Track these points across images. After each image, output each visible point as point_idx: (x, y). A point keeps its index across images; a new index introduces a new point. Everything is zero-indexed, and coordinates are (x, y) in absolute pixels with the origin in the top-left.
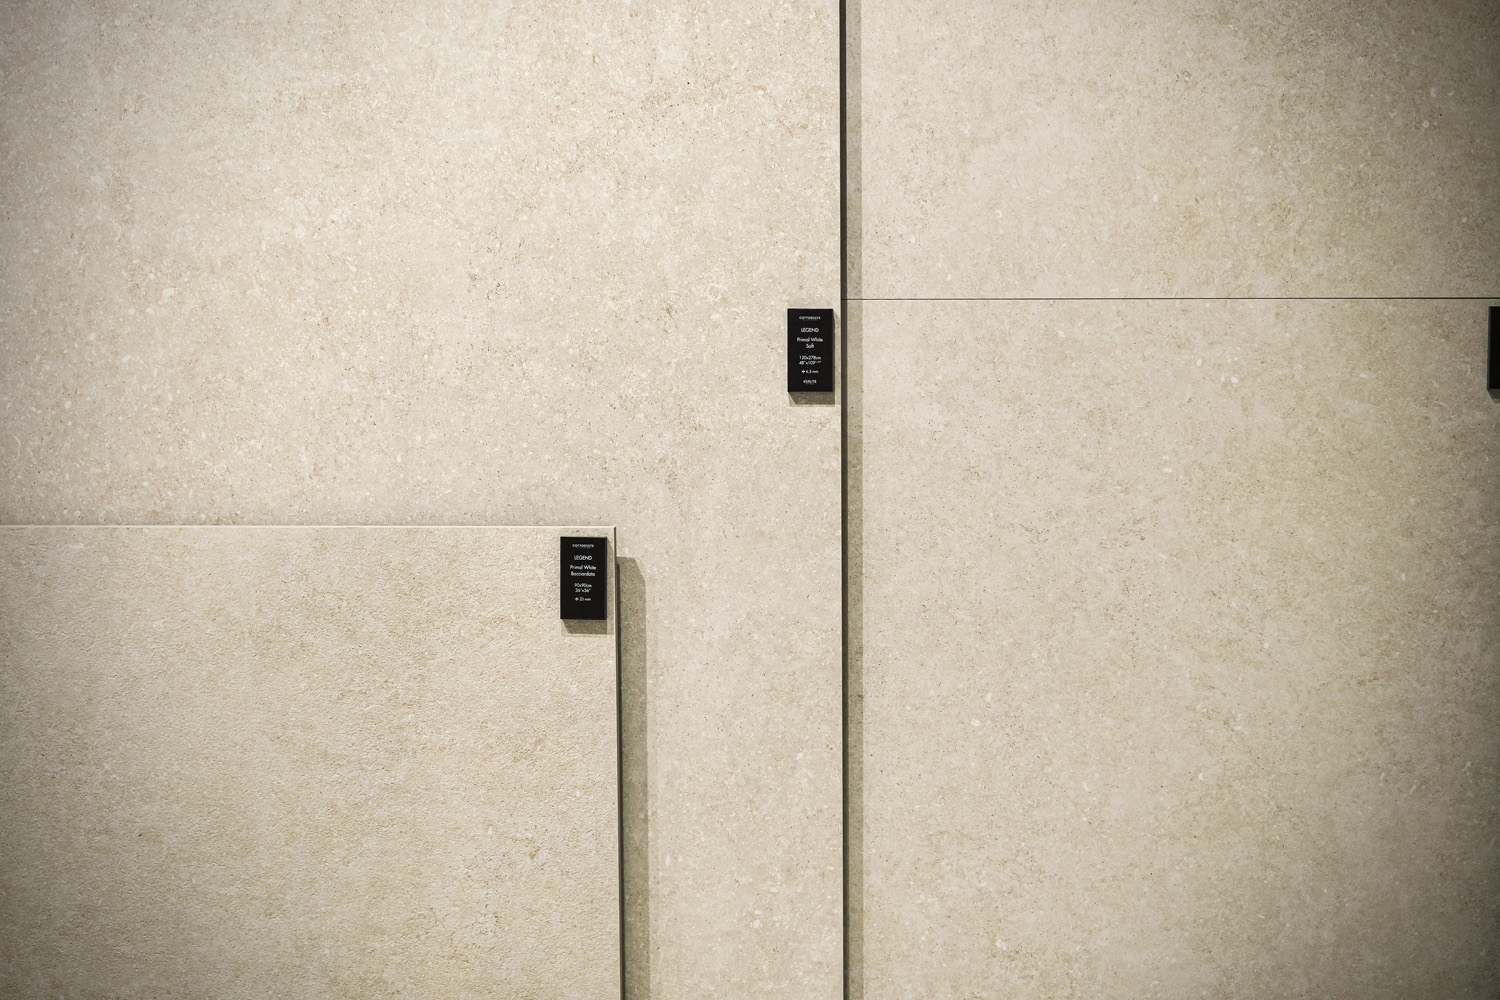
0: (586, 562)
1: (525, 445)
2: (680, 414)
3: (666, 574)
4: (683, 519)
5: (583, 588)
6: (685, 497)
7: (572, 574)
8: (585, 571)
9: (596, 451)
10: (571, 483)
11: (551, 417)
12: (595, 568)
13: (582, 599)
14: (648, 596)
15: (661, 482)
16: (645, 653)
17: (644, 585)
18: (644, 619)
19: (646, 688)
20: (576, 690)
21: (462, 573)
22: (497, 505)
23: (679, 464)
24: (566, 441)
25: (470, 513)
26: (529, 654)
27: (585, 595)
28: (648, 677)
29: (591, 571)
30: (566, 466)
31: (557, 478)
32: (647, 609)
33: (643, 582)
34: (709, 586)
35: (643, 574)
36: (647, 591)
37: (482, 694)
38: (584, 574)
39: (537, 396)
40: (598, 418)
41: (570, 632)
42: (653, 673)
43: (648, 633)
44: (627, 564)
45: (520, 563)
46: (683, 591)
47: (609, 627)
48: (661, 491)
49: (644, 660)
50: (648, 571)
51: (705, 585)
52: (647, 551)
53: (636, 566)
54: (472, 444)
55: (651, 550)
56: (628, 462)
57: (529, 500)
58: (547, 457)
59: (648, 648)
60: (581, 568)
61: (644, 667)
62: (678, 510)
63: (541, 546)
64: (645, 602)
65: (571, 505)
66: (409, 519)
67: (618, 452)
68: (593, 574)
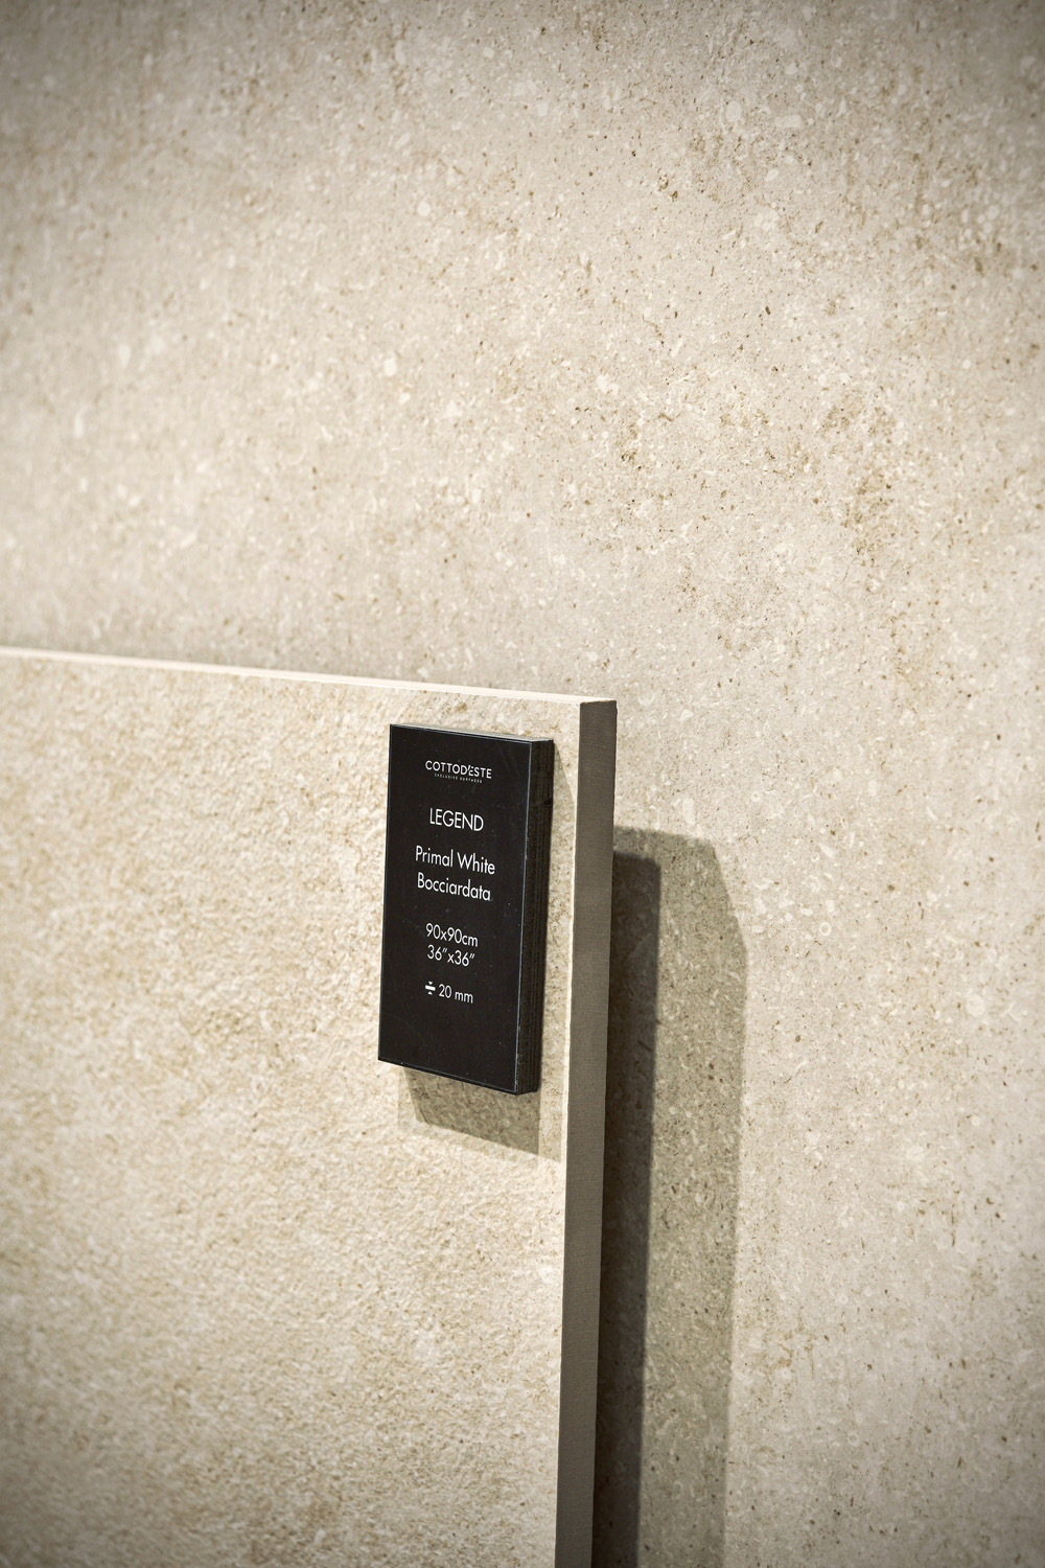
0: (462, 841)
1: (390, 367)
2: (919, 201)
3: (825, 931)
4: (904, 691)
5: (452, 946)
6: (918, 586)
7: (422, 882)
8: (459, 875)
9: (603, 383)
10: (518, 517)
11: (471, 250)
12: (489, 868)
13: (445, 991)
14: (754, 1013)
15: (826, 518)
16: (730, 1256)
17: (742, 967)
18: (732, 1107)
19: (726, 1401)
20: (433, 1353)
21: (143, 829)
22: (305, 597)
23: (901, 434)
24: (514, 343)
25: (238, 622)
26: (304, 1173)
27: (456, 978)
28: (738, 1356)
29: (479, 879)
30: (508, 447)
31: (476, 498)
32: (749, 1067)
33: (739, 952)
34: (993, 1012)
35: (741, 917)
36: (753, 993)
37: (178, 1283)
38: (455, 889)
39: (432, 167)
40: (616, 244)
41: (425, 1116)
42: (755, 1344)
43: (747, 1170)
44: (685, 868)
45: (291, 817)
46: (885, 1017)
47: (546, 1126)
48: (827, 559)
49: (726, 1282)
50: (761, 908)
51: (978, 1005)
52: (759, 822)
53: (716, 881)
54: (250, 366)
55: (774, 814)
56: (711, 429)
57: (393, 580)
58: (452, 411)
59: (744, 1240)
60: (447, 861)
61: (726, 1310)
62: (887, 647)
63: (352, 758)
64: (740, 1034)
65: (516, 604)
66: (96, 633)
67: (680, 386)
68: (482, 894)
